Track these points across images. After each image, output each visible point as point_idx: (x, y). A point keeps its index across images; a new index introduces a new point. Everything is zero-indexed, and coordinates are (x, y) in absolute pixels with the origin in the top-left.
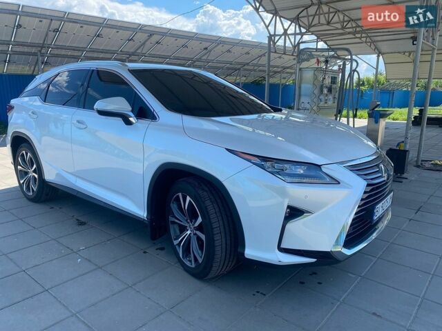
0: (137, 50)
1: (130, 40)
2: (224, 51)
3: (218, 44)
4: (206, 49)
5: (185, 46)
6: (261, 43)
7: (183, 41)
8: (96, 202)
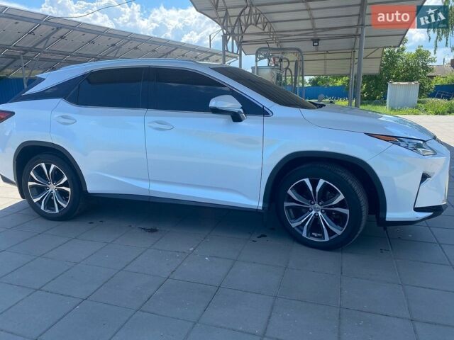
0: (37, 44)
1: (30, 33)
2: (132, 47)
3: (129, 41)
4: (113, 45)
5: (91, 42)
6: (169, 41)
7: (89, 36)
8: (185, 203)
